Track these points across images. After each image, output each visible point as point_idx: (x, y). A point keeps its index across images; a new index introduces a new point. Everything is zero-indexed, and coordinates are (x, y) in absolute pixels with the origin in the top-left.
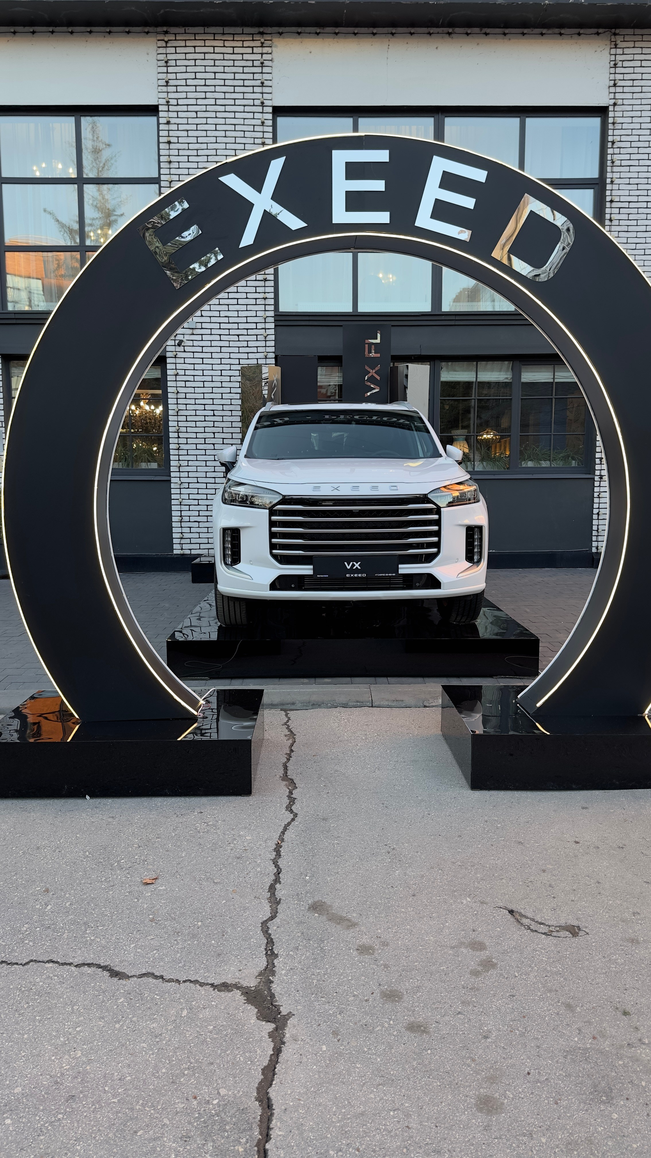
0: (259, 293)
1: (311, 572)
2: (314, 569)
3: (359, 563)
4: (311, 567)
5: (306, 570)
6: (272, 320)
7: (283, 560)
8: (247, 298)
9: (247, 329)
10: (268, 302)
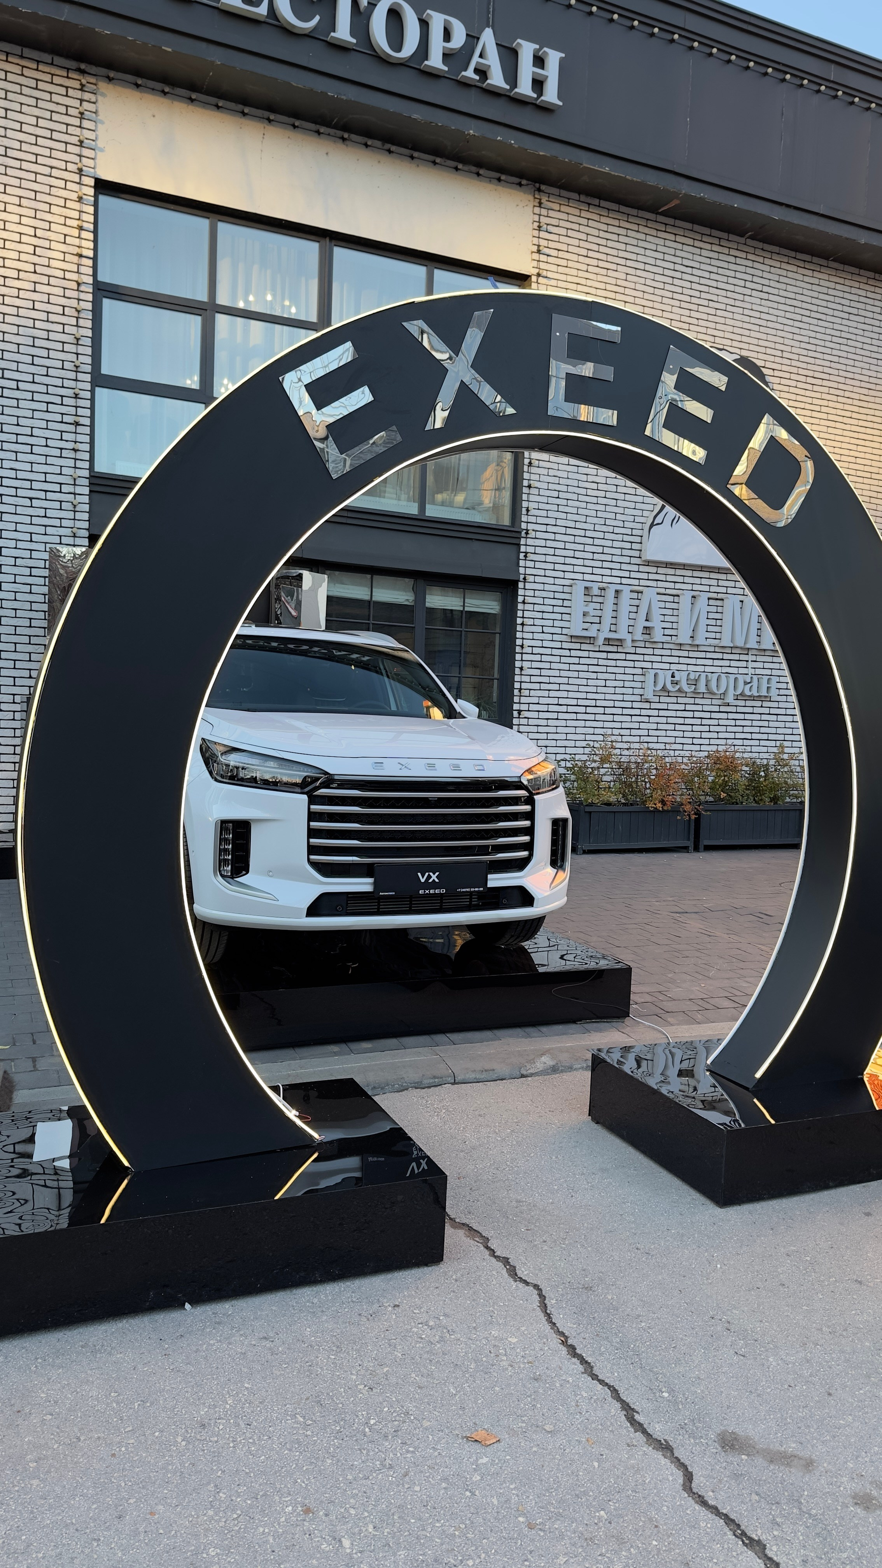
0: (66, 441)
1: (369, 888)
2: (375, 884)
3: (437, 873)
4: (371, 880)
5: (363, 885)
6: (86, 482)
7: (326, 870)
8: (46, 446)
9: (46, 491)
10: (80, 456)
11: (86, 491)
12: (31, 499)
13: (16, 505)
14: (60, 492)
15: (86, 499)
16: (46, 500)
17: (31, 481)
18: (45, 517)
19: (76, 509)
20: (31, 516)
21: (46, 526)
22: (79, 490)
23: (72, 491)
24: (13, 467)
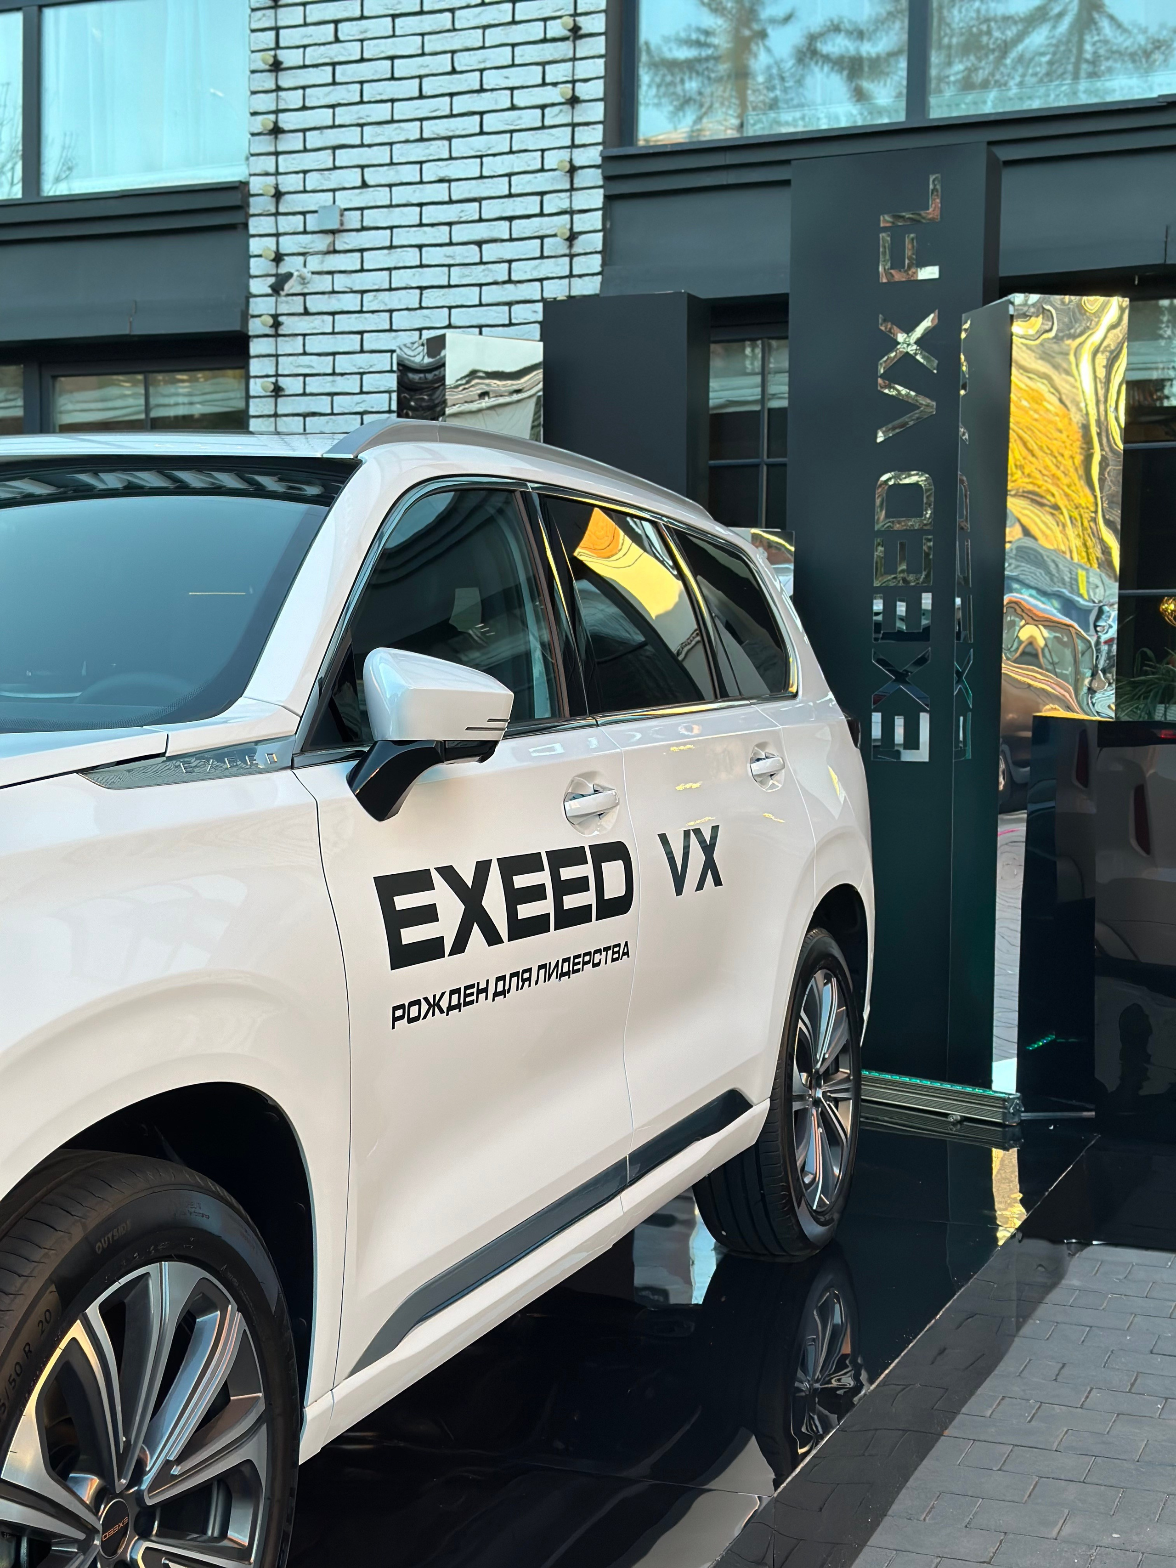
0: (555, 84)
6: (594, 177)
8: (513, 108)
9: (510, 219)
10: (585, 113)
11: (596, 199)
12: (479, 244)
13: (450, 266)
14: (541, 214)
15: (595, 220)
16: (511, 240)
17: (479, 200)
18: (509, 281)
19: (576, 249)
20: (480, 285)
21: (510, 304)
22: (581, 201)
23: (565, 205)
24: (442, 174)
